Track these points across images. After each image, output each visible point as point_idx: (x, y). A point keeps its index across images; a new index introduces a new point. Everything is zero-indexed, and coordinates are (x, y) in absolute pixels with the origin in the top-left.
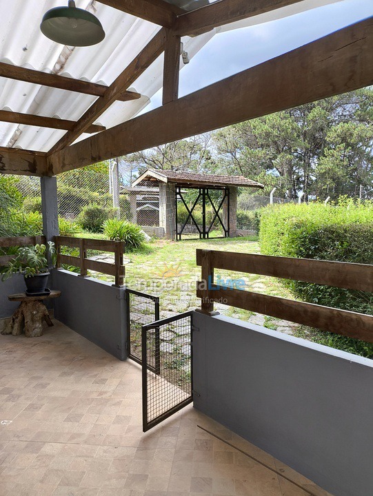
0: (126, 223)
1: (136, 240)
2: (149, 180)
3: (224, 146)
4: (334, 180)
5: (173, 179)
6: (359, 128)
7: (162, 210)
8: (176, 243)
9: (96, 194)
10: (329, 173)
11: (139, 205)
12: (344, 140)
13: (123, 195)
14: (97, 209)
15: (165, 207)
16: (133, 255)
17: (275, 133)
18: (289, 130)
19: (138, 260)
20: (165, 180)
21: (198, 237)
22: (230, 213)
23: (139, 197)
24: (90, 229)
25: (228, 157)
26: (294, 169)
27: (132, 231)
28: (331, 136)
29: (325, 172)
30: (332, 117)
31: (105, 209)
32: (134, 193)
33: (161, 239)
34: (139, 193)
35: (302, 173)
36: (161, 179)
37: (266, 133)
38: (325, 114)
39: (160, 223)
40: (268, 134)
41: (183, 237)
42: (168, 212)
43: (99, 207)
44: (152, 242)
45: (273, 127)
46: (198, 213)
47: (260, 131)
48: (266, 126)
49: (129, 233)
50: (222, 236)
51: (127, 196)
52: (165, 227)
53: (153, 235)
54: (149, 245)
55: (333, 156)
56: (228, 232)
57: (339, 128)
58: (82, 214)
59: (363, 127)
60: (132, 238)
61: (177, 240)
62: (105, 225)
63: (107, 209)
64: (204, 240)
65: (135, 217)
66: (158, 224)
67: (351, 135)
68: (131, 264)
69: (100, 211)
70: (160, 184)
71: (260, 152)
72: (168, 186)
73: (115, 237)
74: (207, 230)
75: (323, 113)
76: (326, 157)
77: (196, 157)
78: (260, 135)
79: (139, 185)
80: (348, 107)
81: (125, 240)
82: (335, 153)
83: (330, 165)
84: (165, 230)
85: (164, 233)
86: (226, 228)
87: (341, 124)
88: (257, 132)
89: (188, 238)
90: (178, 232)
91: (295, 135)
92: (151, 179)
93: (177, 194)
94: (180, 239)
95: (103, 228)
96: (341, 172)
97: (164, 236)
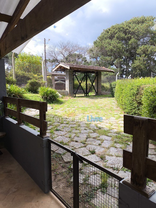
0: (50, 89)
1: (55, 97)
2: (61, 68)
3: (92, 55)
4: (140, 70)
5: (72, 67)
6: (151, 48)
7: (67, 83)
8: (74, 98)
9: (36, 75)
10: (138, 67)
11: (56, 80)
12: (144, 53)
13: (48, 76)
14: (36, 82)
15: (68, 81)
16: (53, 105)
17: (115, 49)
18: (121, 48)
19: (56, 107)
20: (69, 68)
21: (83, 95)
22: (98, 84)
23: (56, 77)
24: (32, 92)
25: (94, 60)
26: (122, 66)
27: (53, 92)
28: (139, 51)
29: (136, 67)
30: (139, 43)
31: (39, 82)
32: (53, 75)
33: (67, 96)
34: (56, 75)
35: (125, 67)
36: (67, 67)
37: (111, 50)
38: (136, 41)
39: (66, 89)
40: (112, 50)
41: (77, 95)
42: (70, 83)
43: (36, 81)
44: (62, 98)
45: (114, 47)
46: (83, 84)
47: (108, 49)
48: (111, 47)
49: (51, 94)
50: (95, 95)
51: (50, 77)
52: (68, 90)
53: (63, 95)
54: (61, 99)
55: (140, 59)
56: (97, 93)
57: (142, 47)
58: (28, 84)
59: (153, 47)
60: (53, 96)
61: (74, 97)
62: (40, 90)
63: (40, 82)
64: (86, 97)
65: (54, 86)
66: (65, 89)
67: (148, 50)
68: (52, 109)
69: (37, 83)
70: (66, 70)
71: (108, 58)
72: (70, 71)
73: (44, 96)
74: (88, 92)
75: (135, 41)
76: (137, 60)
77: (80, 60)
78: (108, 50)
79: (56, 70)
80: (145, 39)
81: (49, 97)
82: (141, 58)
83: (138, 64)
84: (68, 92)
85: (68, 93)
86: (97, 91)
87: (143, 45)
88: (107, 49)
89: (79, 96)
90: (75, 93)
91: (123, 51)
92: (62, 68)
93: (74, 75)
94: (76, 97)
95: (38, 91)
96: (143, 67)
97: (68, 95)
